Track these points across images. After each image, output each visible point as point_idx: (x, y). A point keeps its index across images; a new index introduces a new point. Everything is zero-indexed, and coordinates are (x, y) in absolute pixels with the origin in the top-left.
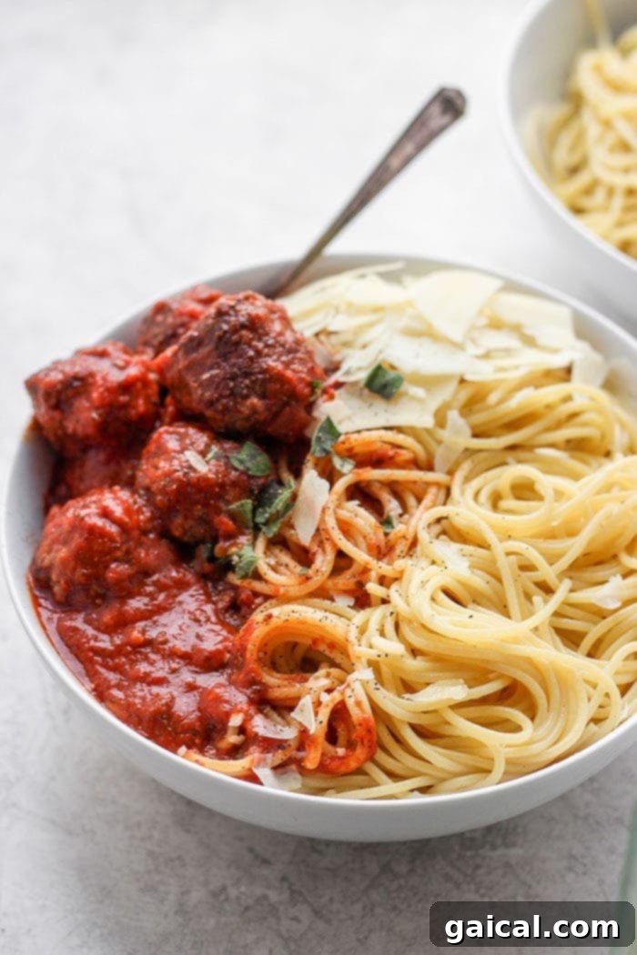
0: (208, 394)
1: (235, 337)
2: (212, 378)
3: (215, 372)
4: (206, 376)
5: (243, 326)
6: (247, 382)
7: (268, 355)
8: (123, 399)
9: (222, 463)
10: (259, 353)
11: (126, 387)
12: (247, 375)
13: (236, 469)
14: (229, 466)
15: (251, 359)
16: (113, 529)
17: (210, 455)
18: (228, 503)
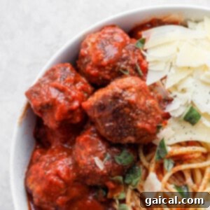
0: (108, 133)
1: (122, 111)
2: (110, 126)
3: (112, 124)
4: (107, 125)
5: (126, 106)
6: (127, 131)
7: (137, 119)
8: (70, 116)
9: (111, 162)
10: (133, 119)
11: (72, 111)
12: (127, 128)
13: (117, 164)
14: (114, 162)
15: (129, 122)
16: (61, 182)
17: (106, 159)
18: (112, 177)
